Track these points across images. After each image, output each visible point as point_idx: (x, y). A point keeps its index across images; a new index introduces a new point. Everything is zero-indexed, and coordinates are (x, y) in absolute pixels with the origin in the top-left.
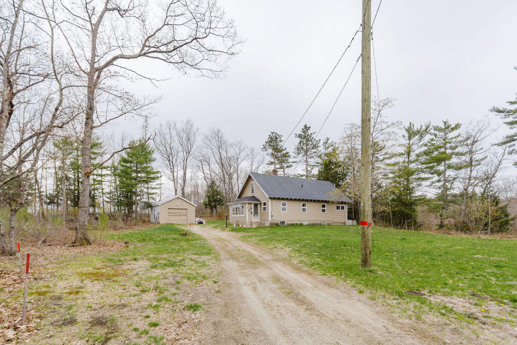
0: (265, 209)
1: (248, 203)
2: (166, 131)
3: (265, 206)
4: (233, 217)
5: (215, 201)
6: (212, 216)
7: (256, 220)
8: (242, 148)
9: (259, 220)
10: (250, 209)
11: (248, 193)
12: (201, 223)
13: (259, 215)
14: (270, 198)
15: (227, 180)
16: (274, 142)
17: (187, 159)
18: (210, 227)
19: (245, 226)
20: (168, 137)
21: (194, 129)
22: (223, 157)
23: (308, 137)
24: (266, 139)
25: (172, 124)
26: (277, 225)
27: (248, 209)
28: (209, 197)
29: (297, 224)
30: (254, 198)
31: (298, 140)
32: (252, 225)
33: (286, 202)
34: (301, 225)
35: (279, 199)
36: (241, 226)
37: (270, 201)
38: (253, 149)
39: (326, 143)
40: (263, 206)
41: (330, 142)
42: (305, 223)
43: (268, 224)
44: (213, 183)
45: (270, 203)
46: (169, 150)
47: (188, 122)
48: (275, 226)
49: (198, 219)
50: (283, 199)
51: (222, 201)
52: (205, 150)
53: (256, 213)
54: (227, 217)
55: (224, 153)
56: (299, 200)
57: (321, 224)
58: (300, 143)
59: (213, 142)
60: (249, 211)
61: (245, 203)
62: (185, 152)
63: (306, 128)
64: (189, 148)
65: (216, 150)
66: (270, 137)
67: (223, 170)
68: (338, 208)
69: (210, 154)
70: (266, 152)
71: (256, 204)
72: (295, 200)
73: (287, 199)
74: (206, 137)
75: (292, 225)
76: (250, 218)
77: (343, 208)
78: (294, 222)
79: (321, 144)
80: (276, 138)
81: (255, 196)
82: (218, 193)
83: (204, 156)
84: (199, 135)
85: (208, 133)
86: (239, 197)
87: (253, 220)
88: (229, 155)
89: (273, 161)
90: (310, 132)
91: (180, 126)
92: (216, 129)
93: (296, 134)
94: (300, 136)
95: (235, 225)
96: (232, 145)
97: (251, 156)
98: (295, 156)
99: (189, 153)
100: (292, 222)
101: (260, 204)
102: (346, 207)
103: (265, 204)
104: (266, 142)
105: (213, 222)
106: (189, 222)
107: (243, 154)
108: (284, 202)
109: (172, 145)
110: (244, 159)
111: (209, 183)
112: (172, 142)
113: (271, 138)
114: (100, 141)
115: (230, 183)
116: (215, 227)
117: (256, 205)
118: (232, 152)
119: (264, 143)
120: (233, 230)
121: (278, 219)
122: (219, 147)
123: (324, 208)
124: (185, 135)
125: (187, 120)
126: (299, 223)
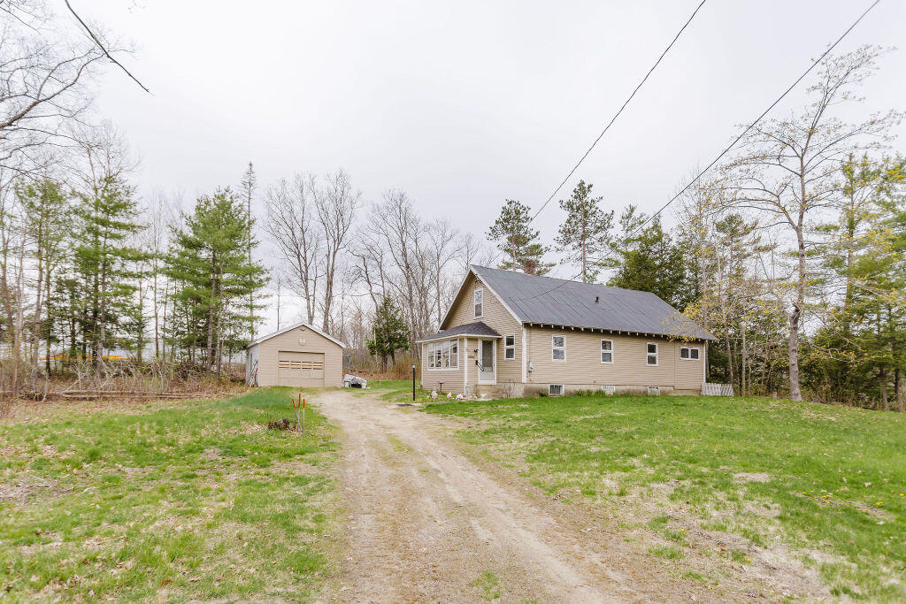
0: (510, 353)
1: (470, 339)
2: (294, 195)
3: (510, 347)
4: (430, 374)
5: (391, 340)
6: (383, 371)
7: (487, 380)
8: (448, 234)
9: (494, 382)
10: (473, 354)
11: (467, 317)
12: (357, 386)
13: (495, 368)
14: (527, 325)
15: (416, 299)
16: (512, 222)
17: (335, 252)
18: (374, 396)
19: (460, 396)
20: (297, 208)
21: (353, 193)
22: (409, 252)
23: (587, 208)
24: (498, 215)
25: (307, 180)
26: (542, 395)
27: (468, 353)
28: (377, 331)
29: (589, 393)
30: (481, 327)
31: (566, 214)
32: (477, 393)
33: (565, 337)
34: (600, 394)
35: (547, 327)
36: (449, 395)
37: (525, 332)
38: (469, 237)
39: (629, 216)
40: (506, 347)
41: (636, 214)
42: (610, 391)
43: (518, 391)
44: (387, 302)
45: (524, 340)
46: (298, 234)
47: (341, 178)
48: (538, 397)
49: (349, 377)
50: (558, 328)
51: (405, 340)
52: (375, 237)
53: (487, 363)
54: (415, 374)
55: (410, 243)
56: (597, 332)
57: (645, 393)
58: (569, 221)
59: (389, 218)
60: (470, 357)
61: (462, 339)
62: (331, 240)
63: (582, 190)
64: (341, 232)
65: (395, 236)
66: (506, 212)
67: (408, 278)
68: (684, 353)
69: (383, 244)
70: (497, 243)
71: (490, 342)
72: (587, 331)
73: (568, 329)
74: (376, 209)
75: (579, 394)
76: (473, 375)
77: (695, 354)
78: (584, 388)
79: (616, 220)
80: (518, 213)
81: (484, 321)
82: (398, 325)
83: (370, 248)
84: (362, 206)
85: (381, 202)
86: (445, 327)
87: (480, 382)
88: (422, 247)
89: (511, 261)
90: (590, 197)
91: (323, 185)
92: (397, 192)
93: (561, 202)
94: (570, 205)
95: (434, 394)
96: (427, 229)
97: (465, 250)
98: (559, 246)
99: (339, 240)
100: (577, 388)
101: (499, 340)
102: (703, 352)
103: (510, 342)
104: (497, 222)
105: (385, 385)
106: (328, 384)
107: (450, 246)
108: (558, 335)
109: (305, 224)
110: (451, 257)
111: (380, 302)
112: (306, 219)
113: (508, 213)
114: (133, 199)
115: (423, 305)
116: (387, 397)
117: (487, 345)
118: (426, 243)
119: (493, 224)
120: (430, 408)
121: (543, 380)
122: (402, 231)
123: (651, 354)
124: (332, 206)
125: (338, 174)
126: (594, 388)
